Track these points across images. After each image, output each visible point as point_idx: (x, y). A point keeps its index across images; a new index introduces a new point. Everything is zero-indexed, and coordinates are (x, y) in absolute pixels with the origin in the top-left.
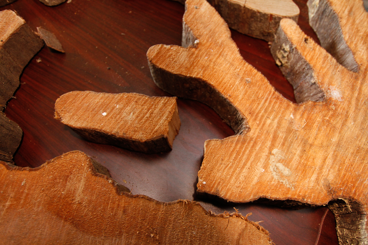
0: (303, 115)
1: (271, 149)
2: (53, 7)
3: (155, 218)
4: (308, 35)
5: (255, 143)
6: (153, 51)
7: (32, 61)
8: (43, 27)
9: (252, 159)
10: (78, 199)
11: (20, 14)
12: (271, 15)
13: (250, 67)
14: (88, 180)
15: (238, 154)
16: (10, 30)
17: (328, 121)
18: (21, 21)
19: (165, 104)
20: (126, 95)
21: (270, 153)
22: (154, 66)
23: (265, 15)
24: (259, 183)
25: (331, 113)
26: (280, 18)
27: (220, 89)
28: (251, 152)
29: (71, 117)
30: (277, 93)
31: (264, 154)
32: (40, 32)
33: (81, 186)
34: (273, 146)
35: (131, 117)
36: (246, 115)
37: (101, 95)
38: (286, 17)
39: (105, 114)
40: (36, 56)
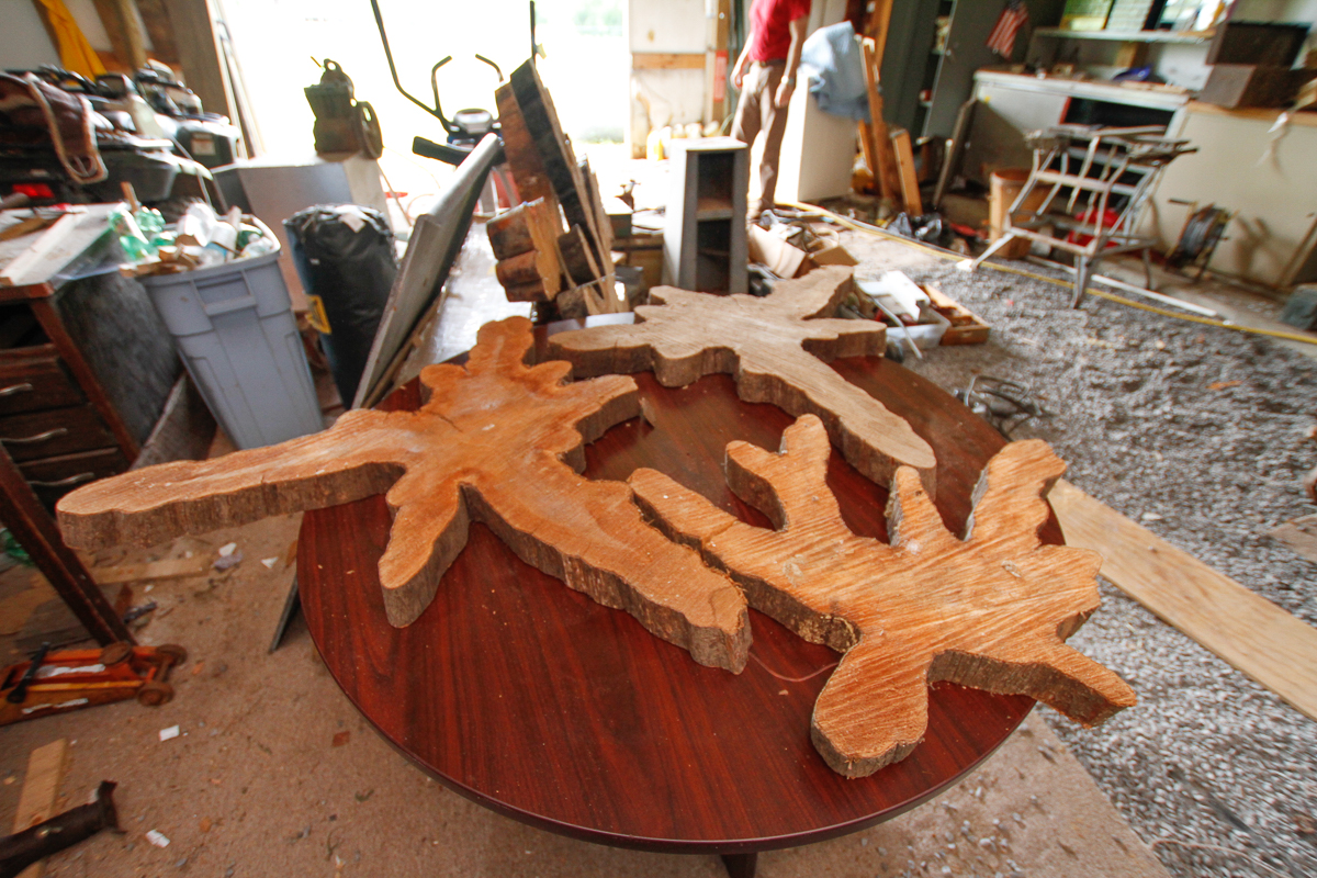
0: (854, 546)
1: (796, 552)
2: (667, 388)
3: (658, 546)
4: (925, 488)
5: (783, 542)
6: (734, 445)
7: (623, 423)
8: (646, 398)
9: (771, 550)
10: (609, 509)
11: (637, 382)
12: (893, 459)
13: (828, 489)
14: (623, 502)
15: (761, 541)
16: (622, 391)
17: (882, 562)
18: (634, 387)
19: (722, 518)
20: (694, 494)
21: (793, 555)
22: (729, 456)
23: (885, 456)
24: (764, 567)
25: (891, 558)
26: (902, 464)
27: (780, 494)
28: (773, 546)
29: (639, 486)
30: (840, 520)
31: (784, 553)
32: (643, 402)
33: (616, 504)
34: (801, 551)
35: (686, 510)
36: (792, 522)
37: (674, 483)
38: (910, 466)
39: (666, 497)
40: (628, 421)
